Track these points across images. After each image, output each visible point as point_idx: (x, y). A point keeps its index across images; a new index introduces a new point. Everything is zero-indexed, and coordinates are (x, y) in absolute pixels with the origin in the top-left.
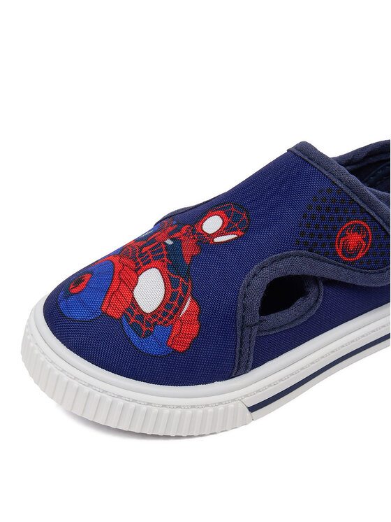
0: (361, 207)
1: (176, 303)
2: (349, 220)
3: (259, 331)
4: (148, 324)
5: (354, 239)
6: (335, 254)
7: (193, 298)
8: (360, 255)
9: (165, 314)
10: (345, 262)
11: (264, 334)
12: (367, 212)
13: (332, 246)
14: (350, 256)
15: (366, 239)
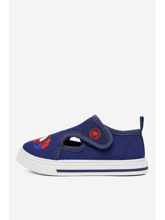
1: (46, 140)
5: (95, 133)
9: (43, 142)
11: (64, 150)
13: (89, 133)
14: (94, 138)
15: (99, 134)
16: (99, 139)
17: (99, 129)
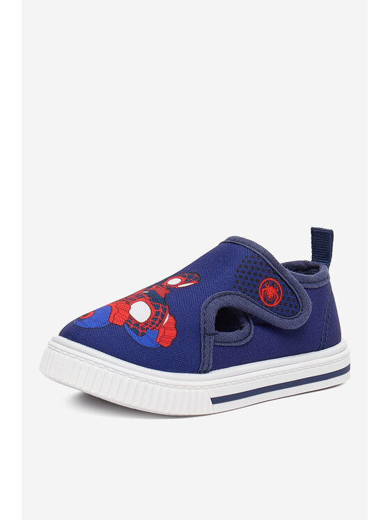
0: (273, 270)
1: (159, 317)
2: (266, 277)
3: (215, 341)
4: (142, 328)
5: (271, 291)
6: (259, 299)
7: (170, 314)
8: (275, 304)
9: (153, 323)
10: (266, 306)
11: (218, 344)
12: (277, 273)
13: (257, 292)
14: (269, 302)
15: (279, 293)
16: (280, 303)
17: (276, 279)
